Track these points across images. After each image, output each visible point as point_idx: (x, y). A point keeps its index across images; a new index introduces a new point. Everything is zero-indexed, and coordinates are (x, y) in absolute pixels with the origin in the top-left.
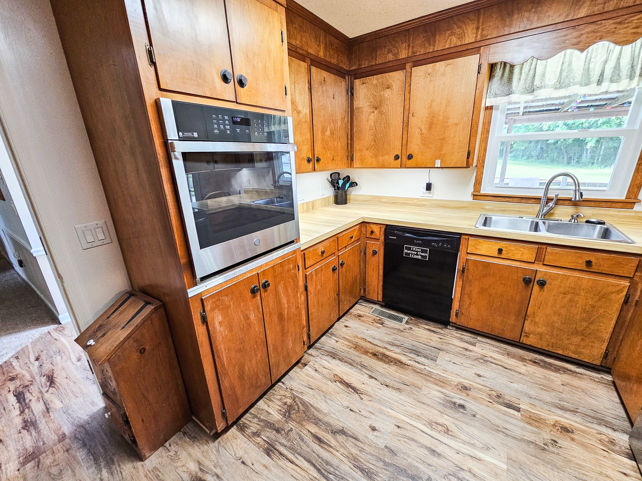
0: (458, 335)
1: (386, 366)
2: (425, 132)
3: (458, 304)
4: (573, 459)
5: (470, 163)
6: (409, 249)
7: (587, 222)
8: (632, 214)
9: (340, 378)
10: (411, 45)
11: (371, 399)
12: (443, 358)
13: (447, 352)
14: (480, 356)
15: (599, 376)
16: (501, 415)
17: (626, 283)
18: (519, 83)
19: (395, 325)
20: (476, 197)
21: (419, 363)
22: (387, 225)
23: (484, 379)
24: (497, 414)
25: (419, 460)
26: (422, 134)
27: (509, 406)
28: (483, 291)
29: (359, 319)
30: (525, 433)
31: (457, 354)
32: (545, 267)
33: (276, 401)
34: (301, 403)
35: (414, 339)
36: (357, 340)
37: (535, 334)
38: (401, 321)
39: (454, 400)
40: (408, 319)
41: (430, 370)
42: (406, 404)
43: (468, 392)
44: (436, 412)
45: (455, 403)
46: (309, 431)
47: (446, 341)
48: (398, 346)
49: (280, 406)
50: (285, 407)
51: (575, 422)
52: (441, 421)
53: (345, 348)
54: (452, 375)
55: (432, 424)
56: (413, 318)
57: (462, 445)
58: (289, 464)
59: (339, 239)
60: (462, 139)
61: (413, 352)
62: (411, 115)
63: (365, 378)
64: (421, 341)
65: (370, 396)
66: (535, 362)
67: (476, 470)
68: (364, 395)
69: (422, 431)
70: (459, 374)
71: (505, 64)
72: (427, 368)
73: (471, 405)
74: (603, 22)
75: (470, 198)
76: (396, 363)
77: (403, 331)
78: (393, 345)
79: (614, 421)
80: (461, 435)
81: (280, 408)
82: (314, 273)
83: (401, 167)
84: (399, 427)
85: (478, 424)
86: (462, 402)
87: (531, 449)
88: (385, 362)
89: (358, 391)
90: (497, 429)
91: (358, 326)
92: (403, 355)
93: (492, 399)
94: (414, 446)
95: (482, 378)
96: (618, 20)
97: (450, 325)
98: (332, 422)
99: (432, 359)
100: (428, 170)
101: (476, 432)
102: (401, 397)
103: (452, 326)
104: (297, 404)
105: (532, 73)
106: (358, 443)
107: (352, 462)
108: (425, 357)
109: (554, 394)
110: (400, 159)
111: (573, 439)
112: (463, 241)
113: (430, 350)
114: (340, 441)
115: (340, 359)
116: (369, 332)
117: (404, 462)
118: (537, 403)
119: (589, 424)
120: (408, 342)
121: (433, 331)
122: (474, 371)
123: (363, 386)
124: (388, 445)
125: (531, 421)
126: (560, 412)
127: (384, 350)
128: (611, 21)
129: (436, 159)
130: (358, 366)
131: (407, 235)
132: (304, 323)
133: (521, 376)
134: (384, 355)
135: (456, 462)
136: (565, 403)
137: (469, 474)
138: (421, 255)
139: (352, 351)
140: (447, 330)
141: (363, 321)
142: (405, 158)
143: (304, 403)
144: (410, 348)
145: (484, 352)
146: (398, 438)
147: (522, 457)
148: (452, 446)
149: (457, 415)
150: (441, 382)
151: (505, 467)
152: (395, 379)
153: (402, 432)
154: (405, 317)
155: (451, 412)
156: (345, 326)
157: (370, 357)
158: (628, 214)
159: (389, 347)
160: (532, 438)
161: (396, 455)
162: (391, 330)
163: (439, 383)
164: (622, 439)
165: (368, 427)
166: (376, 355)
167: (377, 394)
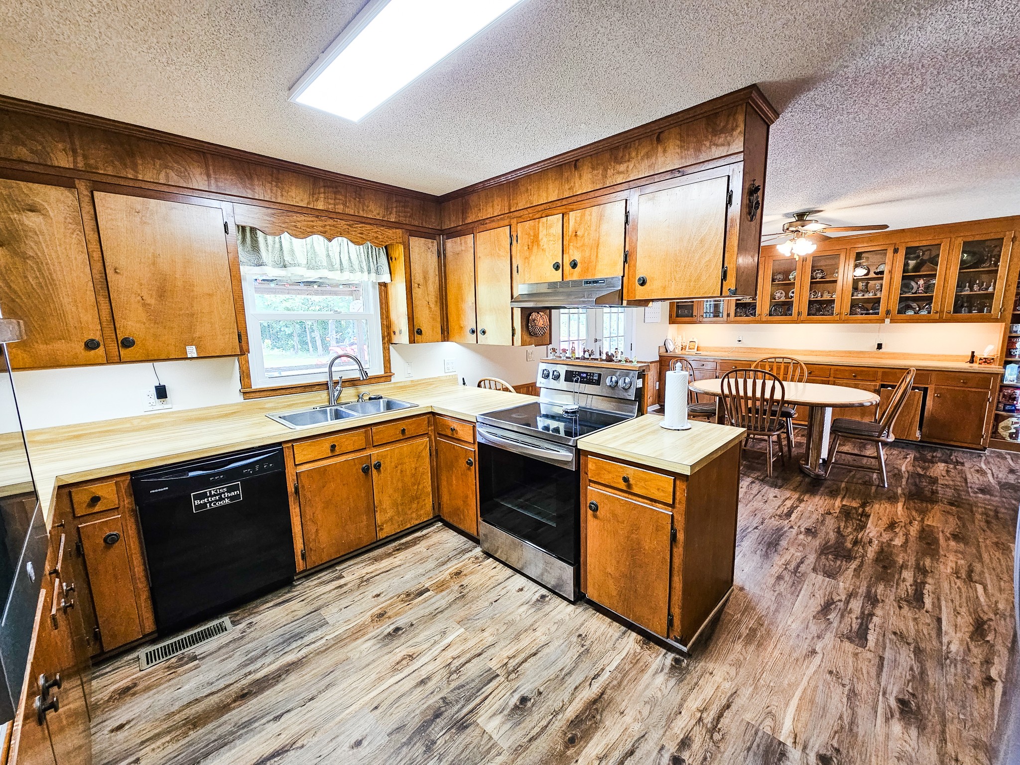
0: (316, 582)
1: (280, 686)
2: (152, 301)
3: (301, 541)
6: (204, 496)
7: (371, 399)
10: (80, 151)
11: (313, 732)
12: (330, 614)
13: (327, 605)
14: (358, 581)
15: (435, 527)
16: (423, 604)
17: (426, 439)
18: (267, 253)
19: (220, 642)
20: (247, 395)
21: (314, 642)
22: (132, 473)
23: (384, 594)
24: (421, 606)
25: (423, 701)
26: (145, 305)
27: (421, 594)
28: (327, 504)
29: (134, 694)
30: (447, 599)
31: (339, 597)
35: (273, 630)
36: (178, 717)
37: (386, 522)
38: (224, 629)
39: (386, 632)
40: (230, 618)
41: (333, 636)
42: (354, 686)
43: (386, 616)
44: (386, 657)
45: (389, 634)
47: (311, 598)
48: (264, 654)
51: (456, 564)
52: (398, 657)
53: (171, 748)
54: (357, 618)
55: (396, 667)
56: (236, 612)
57: (431, 651)
61: (292, 640)
62: (109, 271)
63: (274, 727)
64: (284, 623)
65: (309, 730)
66: (398, 550)
67: (455, 654)
68: (299, 741)
69: (397, 683)
70: (362, 611)
72: (327, 638)
73: (401, 622)
74: (339, 220)
76: (288, 671)
77: (243, 637)
78: (253, 660)
79: (466, 546)
80: (422, 647)
83: (109, 362)
84: (376, 708)
85: (421, 627)
86: (393, 627)
87: (460, 603)
88: (271, 686)
89: (286, 749)
90: (433, 616)
91: (148, 702)
92: (284, 656)
93: (406, 601)
94: (406, 700)
95: (382, 595)
96: (348, 223)
97: (294, 581)
99: (321, 626)
101: (427, 633)
102: (341, 687)
103: (298, 579)
105: (277, 245)
108: (310, 632)
109: (430, 560)
110: (102, 347)
111: (465, 575)
112: (287, 453)
113: (308, 620)
116: (186, 687)
117: (417, 719)
118: (430, 574)
119: (461, 559)
120: (269, 638)
121: (285, 601)
122: (370, 596)
123: (282, 736)
124: (390, 730)
125: (441, 589)
126: (445, 567)
127: (249, 677)
129: (186, 345)
130: (239, 733)
131: (191, 474)
133: (402, 567)
134: (257, 682)
135: (442, 666)
136: (441, 559)
137: (455, 661)
138: (228, 498)
139: (193, 735)
140: (298, 588)
141: (148, 689)
144: (281, 640)
145: (357, 575)
146: (388, 714)
147: (462, 613)
148: (427, 661)
149: (402, 640)
150: (357, 633)
151: (462, 630)
152: (310, 684)
153: (385, 707)
154: (220, 621)
155: (396, 643)
156: (112, 731)
157: (240, 706)
158: (390, 386)
159: (251, 668)
160: (452, 597)
161: (405, 726)
162: (224, 651)
163: (356, 635)
164: (478, 551)
165: (351, 753)
166: (246, 694)
167: (314, 718)
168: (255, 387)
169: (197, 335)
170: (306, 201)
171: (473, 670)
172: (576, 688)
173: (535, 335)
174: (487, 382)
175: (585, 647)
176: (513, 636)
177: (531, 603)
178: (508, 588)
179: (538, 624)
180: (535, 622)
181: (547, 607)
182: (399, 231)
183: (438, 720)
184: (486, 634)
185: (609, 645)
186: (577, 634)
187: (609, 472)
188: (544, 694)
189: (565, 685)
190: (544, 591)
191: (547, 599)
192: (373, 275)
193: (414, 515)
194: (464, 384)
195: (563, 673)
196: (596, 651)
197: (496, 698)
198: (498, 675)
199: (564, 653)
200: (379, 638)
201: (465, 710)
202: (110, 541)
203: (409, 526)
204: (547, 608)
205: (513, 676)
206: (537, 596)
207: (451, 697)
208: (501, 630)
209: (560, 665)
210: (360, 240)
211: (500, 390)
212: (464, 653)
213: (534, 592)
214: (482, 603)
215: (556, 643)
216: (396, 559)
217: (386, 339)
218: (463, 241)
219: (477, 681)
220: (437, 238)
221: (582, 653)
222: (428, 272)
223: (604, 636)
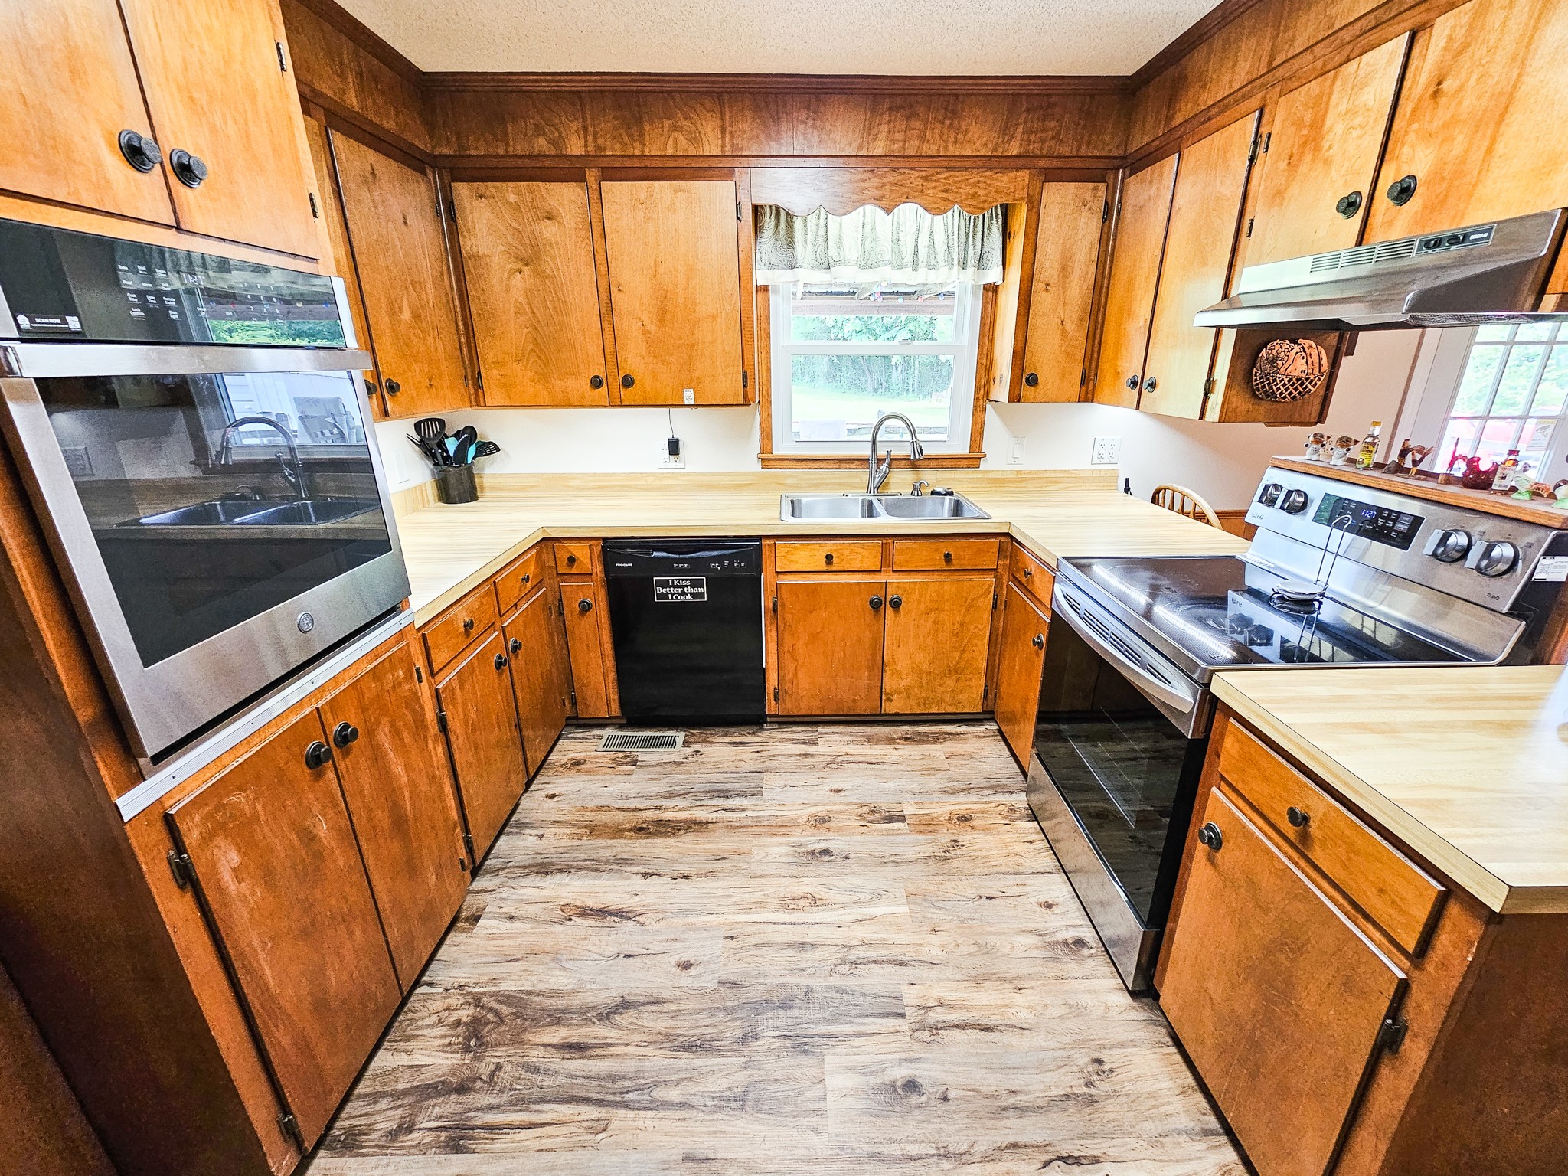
0: (786, 736)
1: (672, 841)
2: (652, 328)
3: (776, 676)
4: (978, 853)
5: (750, 396)
6: (665, 584)
7: (933, 493)
8: (980, 476)
9: (578, 907)
10: (591, 129)
11: (660, 916)
12: (772, 785)
13: (776, 771)
14: (830, 759)
15: (983, 728)
16: (882, 837)
17: (991, 579)
18: (805, 247)
19: (663, 757)
20: (766, 463)
21: (733, 810)
22: (605, 539)
23: (846, 793)
24: (878, 838)
25: (784, 972)
26: (646, 332)
27: (890, 819)
28: (814, 637)
29: (578, 771)
30: (918, 849)
31: (793, 769)
32: (896, 575)
33: (427, 1032)
34: (500, 1002)
35: (709, 771)
36: (588, 816)
37: (899, 692)
38: (674, 745)
39: (810, 848)
40: (686, 735)
41: (755, 814)
42: (731, 892)
43: (827, 825)
44: (788, 881)
45: (813, 852)
46: (545, 1045)
47: (767, 753)
48: (684, 795)
49: (444, 1037)
50: (460, 1030)
51: (972, 803)
52: (800, 890)
53: (567, 842)
54: (795, 808)
55: (787, 903)
56: (694, 732)
57: (843, 911)
58: (525, 1134)
59: (500, 588)
60: (727, 349)
61: (716, 794)
62: (614, 289)
63: (637, 883)
64: (723, 770)
65: (658, 911)
66: (907, 739)
67: (870, 937)
68: (645, 916)
69: (774, 923)
70: (806, 801)
71: (778, 209)
72: (749, 813)
73: (837, 844)
74: (907, 171)
75: (757, 466)
76: (690, 827)
77: (683, 763)
78: (672, 795)
79: (1008, 782)
80: (836, 897)
81: (447, 1041)
82: (455, 683)
83: (610, 405)
84: (732, 938)
85: (855, 868)
86: (823, 845)
87: (932, 866)
88: (666, 835)
89: (630, 914)
90: (883, 862)
91: (582, 785)
92: (698, 808)
93: (864, 819)
94: (769, 955)
95: (842, 794)
96: (924, 174)
97: (766, 723)
98: (591, 999)
99: (753, 795)
100: (666, 410)
101: (855, 881)
102: (720, 884)
103: (771, 723)
104: (491, 1010)
105: (822, 232)
106: (665, 1007)
107: (665, 1045)
108: (739, 795)
109: (939, 775)
110: (604, 387)
111: (973, 828)
112: (765, 552)
113: (746, 779)
114: (624, 1023)
115: (562, 871)
116: (610, 789)
117: (761, 989)
118: (924, 798)
119: (986, 799)
120: (701, 779)
121: (740, 743)
122: (827, 788)
123: (637, 899)
124: (724, 978)
125: (922, 828)
126: (952, 798)
127: (657, 812)
128: (916, 173)
129: (683, 388)
130: (612, 867)
131: (655, 554)
132: (454, 814)
133: (894, 767)
134: (659, 822)
135: (840, 942)
136: (955, 783)
137: (863, 948)
138: (691, 593)
139: (585, 842)
140: (764, 734)
141: (588, 772)
142: (616, 385)
143: (507, 999)
144: (707, 789)
145: (834, 750)
146: (738, 956)
147: (924, 883)
148: (828, 920)
149: (822, 870)
150: (781, 827)
151: (906, 909)
152: (697, 858)
153: (741, 944)
154: (677, 734)
155: (811, 869)
156: (547, 796)
157: (631, 838)
158: (975, 476)
159: (664, 803)
160: (928, 850)
161: (742, 986)
162: (658, 769)
163: (777, 830)
164: (1020, 800)
165: (673, 970)
166: (644, 829)
167: (672, 901)
168: (777, 452)
169: (697, 374)
170: (856, 145)
171: (876, 979)
172: (1015, 1145)
173: (1271, 396)
174: (1169, 493)
175: (1092, 1091)
176: (973, 973)
177: (1046, 939)
178: (1027, 889)
179: (1033, 983)
180: (1031, 977)
181: (1073, 965)
182: (1024, 175)
183: (781, 1012)
184: (935, 939)
185: (1148, 1127)
186: (1096, 1055)
187: (1267, 779)
188: (951, 1106)
189: (998, 1123)
190: (1088, 935)
191: (1085, 952)
192: (971, 269)
193: (948, 697)
194: (1127, 490)
195: (1012, 1100)
196: (1111, 1116)
197: (876, 1048)
198: (903, 1016)
199: (1041, 1067)
200: (798, 849)
201: (822, 1029)
202: (585, 608)
203: (935, 710)
204: (1071, 968)
205: (924, 1035)
206: (1071, 935)
207: (819, 995)
208: (965, 950)
209: (1016, 1081)
210: (941, 204)
211: (1187, 514)
212: (884, 945)
213: (1070, 923)
214: (966, 889)
215: (1040, 1040)
216: (895, 752)
217: (982, 392)
218: (1155, 176)
219: (869, 1000)
220: (1111, 176)
221: (1077, 1095)
222: (1072, 256)
223: (1153, 1102)
